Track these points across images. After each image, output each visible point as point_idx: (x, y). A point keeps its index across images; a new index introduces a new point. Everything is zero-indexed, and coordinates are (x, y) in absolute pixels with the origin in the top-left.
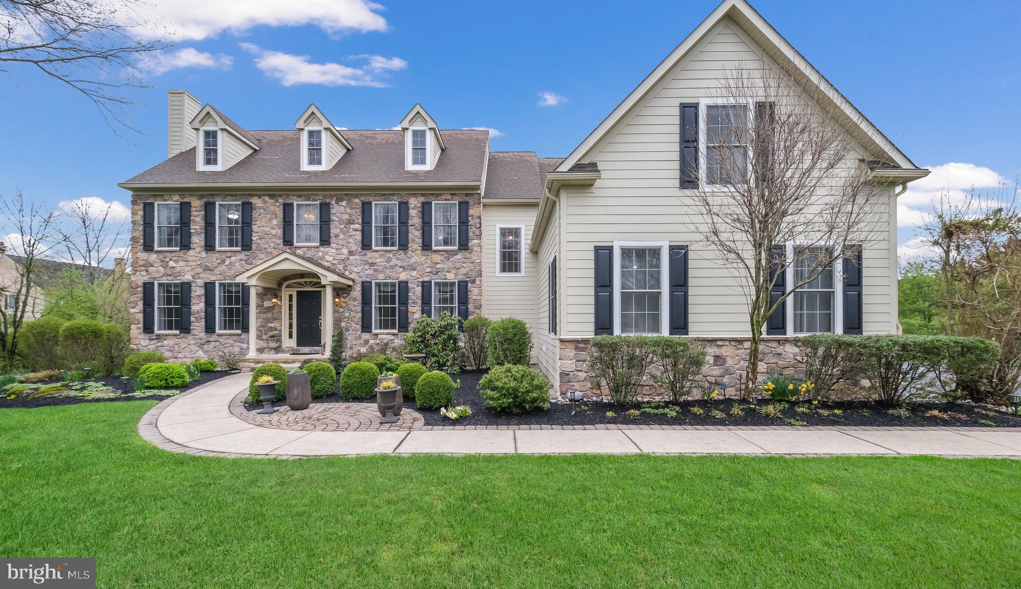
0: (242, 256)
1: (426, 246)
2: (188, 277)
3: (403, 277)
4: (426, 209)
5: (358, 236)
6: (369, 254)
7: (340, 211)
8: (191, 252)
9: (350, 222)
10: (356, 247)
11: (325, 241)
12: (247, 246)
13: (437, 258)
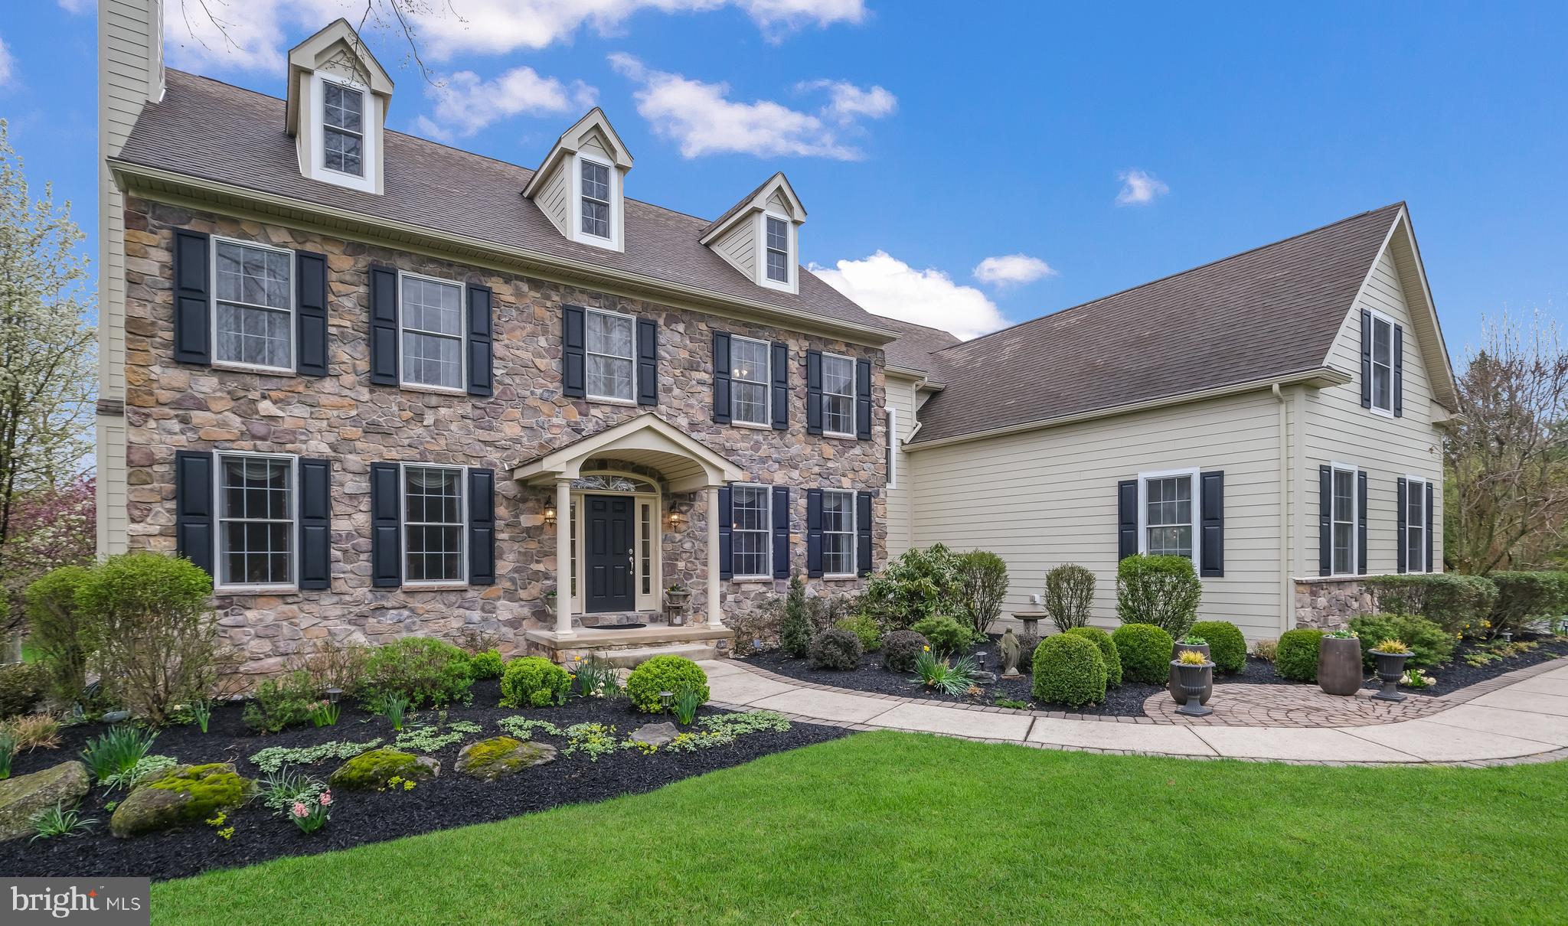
0: (467, 408)
1: (814, 429)
2: (318, 447)
3: (780, 479)
4: (813, 365)
5: (707, 395)
6: (725, 432)
7: (674, 342)
8: (328, 385)
9: (693, 367)
10: (703, 417)
11: (649, 397)
12: (481, 385)
13: (829, 450)
